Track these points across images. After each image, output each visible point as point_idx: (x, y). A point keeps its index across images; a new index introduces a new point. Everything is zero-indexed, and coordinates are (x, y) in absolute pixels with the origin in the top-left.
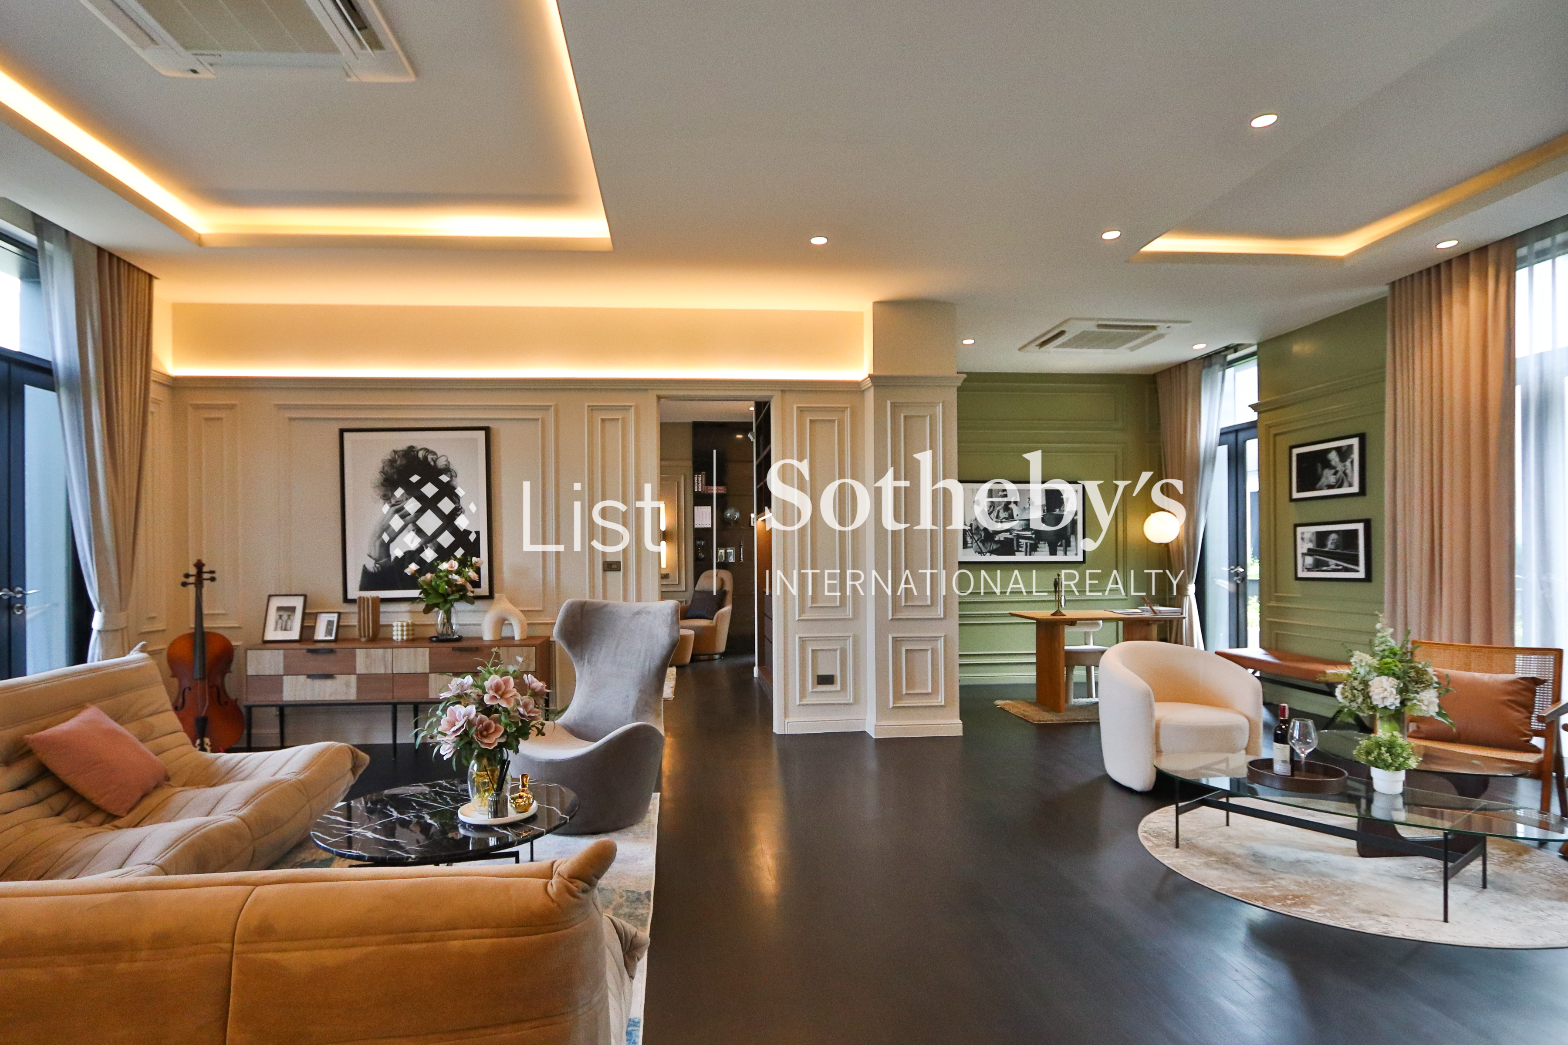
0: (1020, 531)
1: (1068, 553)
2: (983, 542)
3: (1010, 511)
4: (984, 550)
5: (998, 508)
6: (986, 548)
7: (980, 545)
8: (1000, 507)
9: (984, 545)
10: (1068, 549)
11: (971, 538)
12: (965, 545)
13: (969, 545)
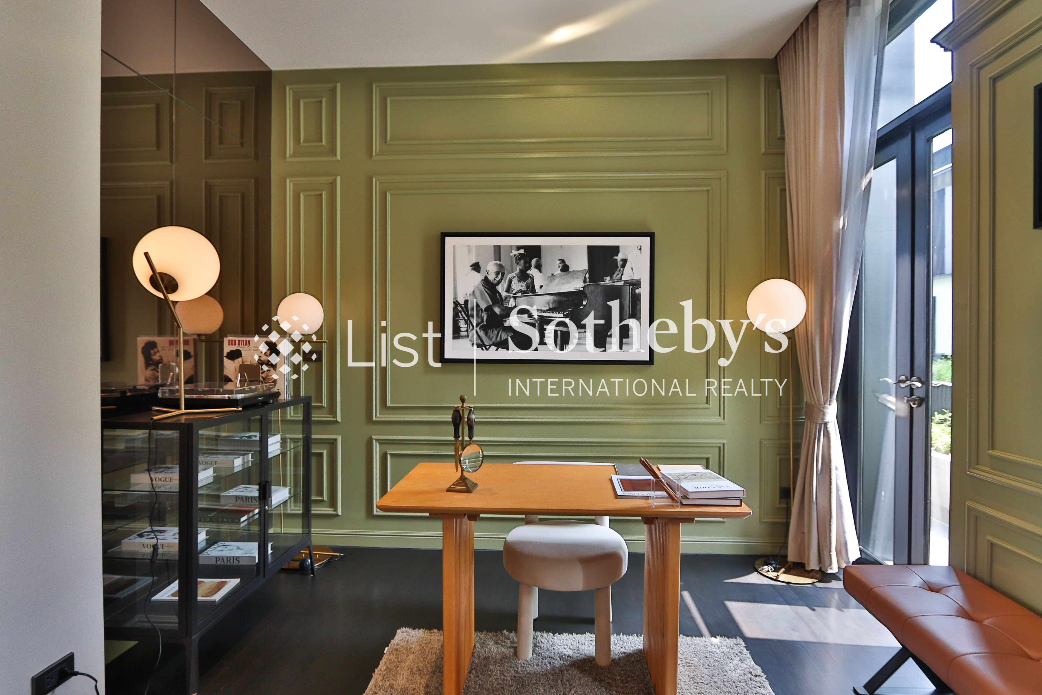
0: (544, 312)
1: (624, 347)
2: (485, 329)
3: (529, 281)
4: (487, 342)
5: (510, 276)
6: (490, 339)
7: (482, 334)
8: (513, 274)
9: (486, 334)
10: (625, 340)
11: (466, 322)
12: (457, 333)
13: (463, 334)
